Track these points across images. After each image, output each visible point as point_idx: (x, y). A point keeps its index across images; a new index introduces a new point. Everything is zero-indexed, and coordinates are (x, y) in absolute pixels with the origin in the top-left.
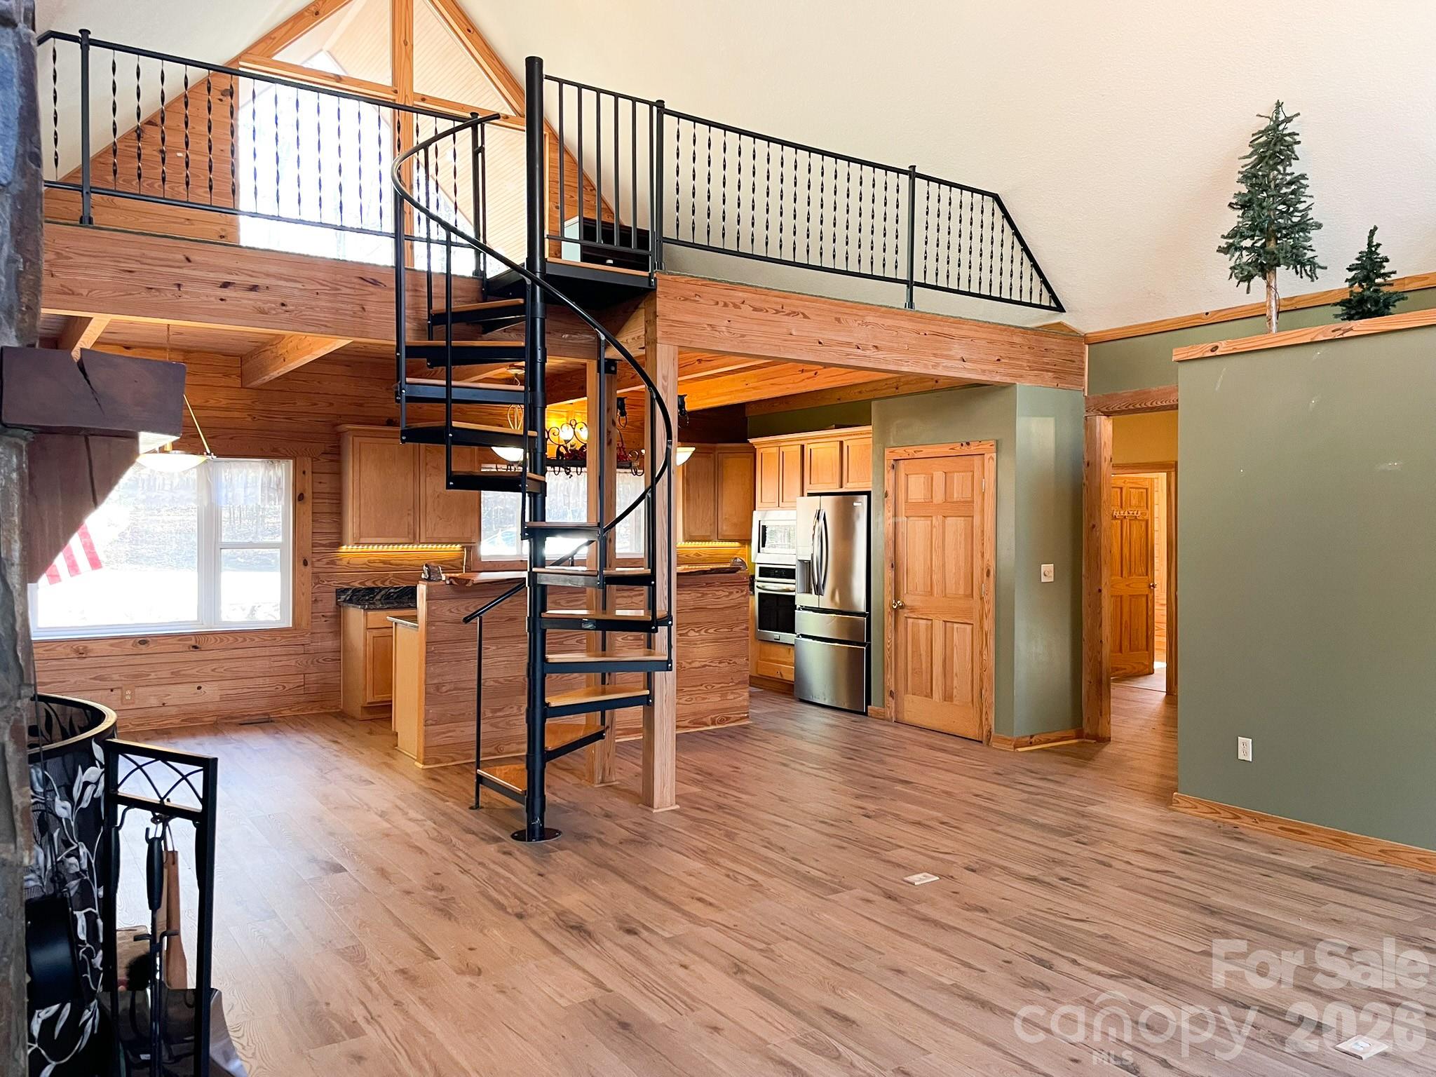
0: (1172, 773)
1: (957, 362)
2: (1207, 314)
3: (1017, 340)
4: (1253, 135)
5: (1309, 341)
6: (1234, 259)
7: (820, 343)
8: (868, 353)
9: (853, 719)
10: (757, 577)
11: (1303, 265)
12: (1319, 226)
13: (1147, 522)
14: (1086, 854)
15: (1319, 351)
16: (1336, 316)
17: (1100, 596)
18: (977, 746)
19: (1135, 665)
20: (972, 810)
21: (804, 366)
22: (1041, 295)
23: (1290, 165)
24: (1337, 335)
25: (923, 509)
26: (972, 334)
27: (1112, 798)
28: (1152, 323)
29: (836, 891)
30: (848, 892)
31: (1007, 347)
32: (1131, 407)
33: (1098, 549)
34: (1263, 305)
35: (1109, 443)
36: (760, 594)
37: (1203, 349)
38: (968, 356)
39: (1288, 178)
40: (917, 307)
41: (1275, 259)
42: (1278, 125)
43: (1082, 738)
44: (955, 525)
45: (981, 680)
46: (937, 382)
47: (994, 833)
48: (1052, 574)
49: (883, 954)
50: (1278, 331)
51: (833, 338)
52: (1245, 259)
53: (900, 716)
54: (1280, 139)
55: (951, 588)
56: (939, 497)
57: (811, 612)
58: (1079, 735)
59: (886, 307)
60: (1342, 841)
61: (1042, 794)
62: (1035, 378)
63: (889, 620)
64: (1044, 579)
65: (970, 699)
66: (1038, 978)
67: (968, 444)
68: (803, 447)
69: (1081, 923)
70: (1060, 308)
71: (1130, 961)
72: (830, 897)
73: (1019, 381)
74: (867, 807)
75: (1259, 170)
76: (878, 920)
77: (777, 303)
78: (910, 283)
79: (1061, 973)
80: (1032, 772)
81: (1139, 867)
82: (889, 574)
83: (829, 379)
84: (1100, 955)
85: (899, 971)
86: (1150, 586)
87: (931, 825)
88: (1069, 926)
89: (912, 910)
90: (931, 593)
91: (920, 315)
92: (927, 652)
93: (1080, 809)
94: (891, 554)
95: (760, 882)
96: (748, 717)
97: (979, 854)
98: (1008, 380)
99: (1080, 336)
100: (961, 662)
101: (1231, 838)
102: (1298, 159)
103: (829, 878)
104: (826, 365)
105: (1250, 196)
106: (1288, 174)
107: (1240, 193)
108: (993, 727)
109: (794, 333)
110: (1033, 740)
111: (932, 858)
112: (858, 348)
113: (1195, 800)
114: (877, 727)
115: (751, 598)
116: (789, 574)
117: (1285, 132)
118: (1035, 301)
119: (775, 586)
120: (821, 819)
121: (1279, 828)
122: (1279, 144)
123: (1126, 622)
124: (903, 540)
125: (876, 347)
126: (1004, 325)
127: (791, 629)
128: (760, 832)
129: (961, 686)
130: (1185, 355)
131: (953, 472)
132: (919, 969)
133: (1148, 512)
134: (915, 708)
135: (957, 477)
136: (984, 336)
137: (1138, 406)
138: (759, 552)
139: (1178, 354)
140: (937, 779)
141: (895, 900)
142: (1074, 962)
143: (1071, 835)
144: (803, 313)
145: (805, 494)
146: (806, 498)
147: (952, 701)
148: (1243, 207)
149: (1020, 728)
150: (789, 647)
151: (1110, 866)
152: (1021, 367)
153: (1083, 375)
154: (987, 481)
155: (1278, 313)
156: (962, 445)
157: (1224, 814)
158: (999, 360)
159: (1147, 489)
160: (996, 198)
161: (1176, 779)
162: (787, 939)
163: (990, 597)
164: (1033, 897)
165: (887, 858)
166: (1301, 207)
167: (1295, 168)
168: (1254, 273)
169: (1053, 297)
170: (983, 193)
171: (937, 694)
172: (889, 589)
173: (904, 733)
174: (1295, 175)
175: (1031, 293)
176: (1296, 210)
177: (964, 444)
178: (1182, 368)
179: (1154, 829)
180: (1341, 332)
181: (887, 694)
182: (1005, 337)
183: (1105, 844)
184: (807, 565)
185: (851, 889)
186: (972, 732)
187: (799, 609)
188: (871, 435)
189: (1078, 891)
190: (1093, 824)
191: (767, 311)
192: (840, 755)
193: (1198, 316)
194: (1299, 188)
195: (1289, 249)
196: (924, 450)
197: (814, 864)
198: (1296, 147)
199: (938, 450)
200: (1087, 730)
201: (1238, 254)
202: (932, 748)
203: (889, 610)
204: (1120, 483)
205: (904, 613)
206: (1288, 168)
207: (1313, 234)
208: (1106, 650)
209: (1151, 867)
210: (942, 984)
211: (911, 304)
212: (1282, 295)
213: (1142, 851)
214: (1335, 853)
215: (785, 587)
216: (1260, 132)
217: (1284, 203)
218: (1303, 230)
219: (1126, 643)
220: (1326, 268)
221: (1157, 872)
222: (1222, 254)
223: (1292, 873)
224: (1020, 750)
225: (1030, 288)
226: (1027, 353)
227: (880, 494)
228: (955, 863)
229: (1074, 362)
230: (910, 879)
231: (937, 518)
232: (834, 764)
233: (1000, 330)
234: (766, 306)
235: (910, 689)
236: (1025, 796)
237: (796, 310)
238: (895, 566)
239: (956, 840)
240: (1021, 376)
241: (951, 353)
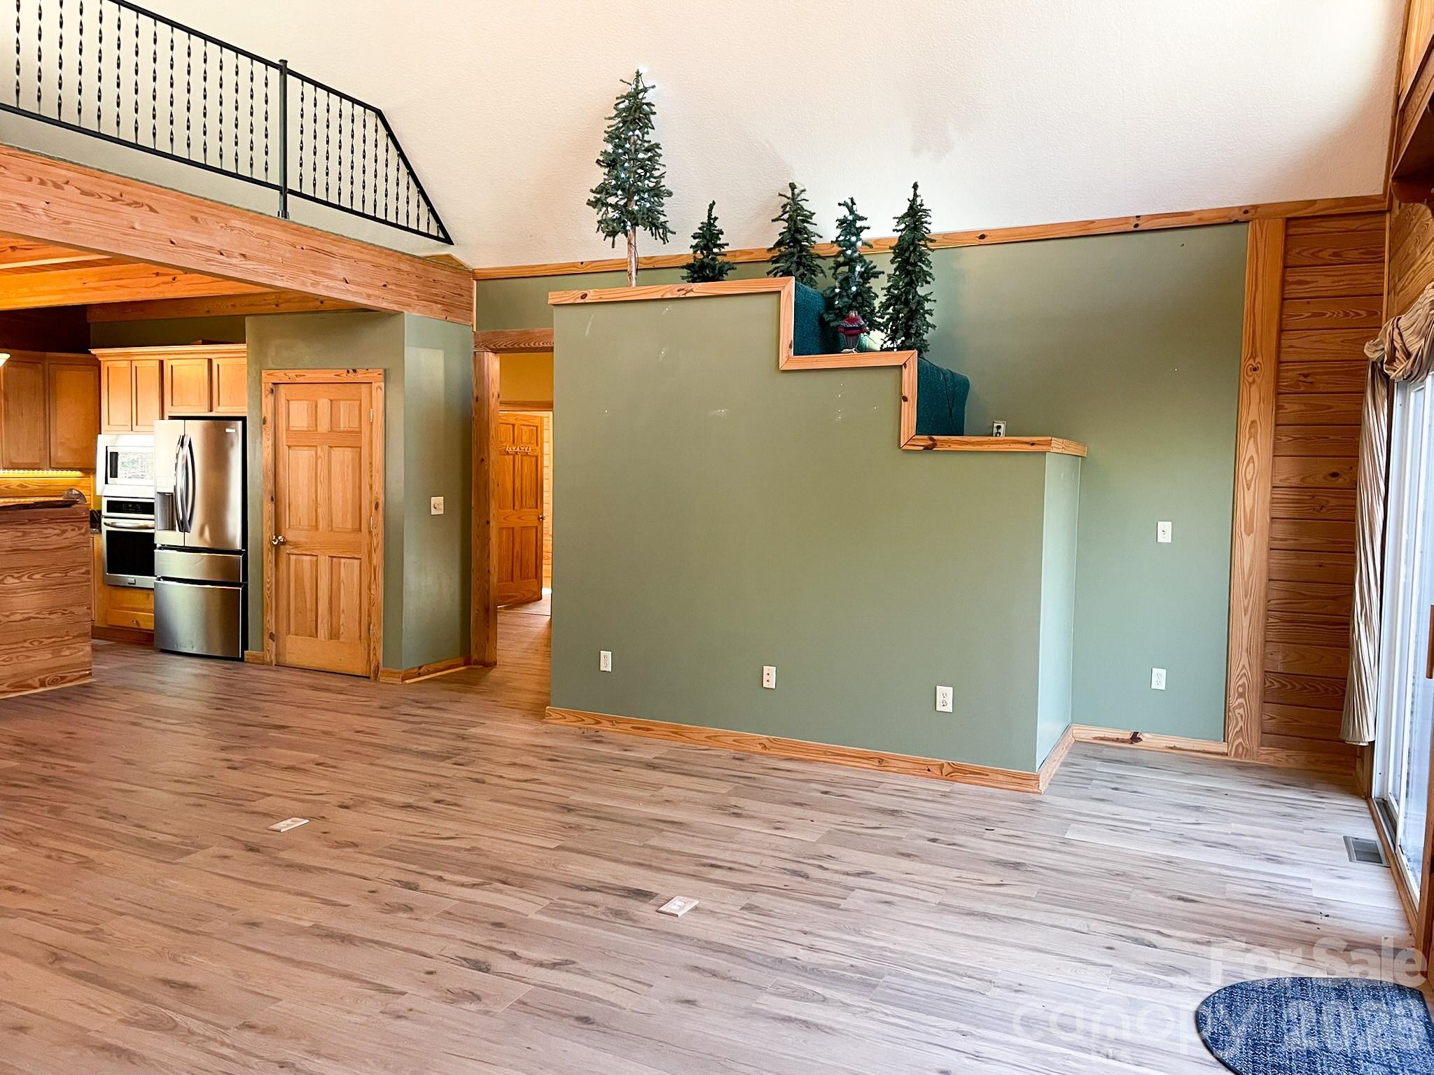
0: (546, 689)
1: (339, 282)
2: (582, 263)
3: (404, 267)
4: (617, 98)
5: (660, 297)
6: (601, 213)
7: (172, 243)
8: (234, 261)
9: (227, 666)
10: (104, 512)
11: (657, 228)
12: (670, 194)
13: (537, 457)
14: (464, 774)
15: (668, 307)
16: (683, 278)
17: (489, 528)
18: (365, 682)
19: (526, 593)
20: (349, 747)
21: (160, 269)
22: (428, 224)
23: (648, 133)
24: (681, 294)
25: (305, 439)
26: (357, 255)
27: (492, 719)
28: (534, 267)
29: (188, 853)
30: (202, 851)
31: (393, 272)
32: (516, 346)
33: (487, 483)
34: (625, 262)
35: (497, 380)
36: (108, 532)
37: (573, 296)
38: (351, 278)
39: (646, 145)
40: (291, 217)
41: (634, 219)
42: (638, 94)
43: (470, 664)
44: (342, 457)
45: (369, 616)
46: (322, 302)
47: (373, 767)
48: (442, 507)
49: (236, 910)
50: (637, 285)
51: (189, 238)
52: (610, 215)
53: (281, 660)
54: (639, 107)
55: (338, 521)
56: (324, 426)
57: (175, 552)
58: (467, 662)
59: (255, 212)
60: (678, 733)
61: (426, 723)
62: (422, 309)
63: (269, 558)
64: (434, 512)
65: (358, 635)
66: (402, 901)
67: (355, 371)
68: (161, 362)
69: (451, 841)
70: (448, 240)
71: (493, 868)
72: (181, 860)
73: (408, 310)
74: (233, 759)
75: (622, 133)
76: (235, 875)
77: (113, 189)
78: (284, 190)
79: (426, 892)
80: (417, 702)
81: (510, 779)
82: (269, 507)
83: (189, 287)
84: (465, 868)
85: (254, 924)
86: (539, 519)
87: (307, 768)
88: (439, 845)
89: (276, 858)
90: (316, 527)
91: (296, 226)
92: (311, 589)
93: (462, 732)
94: (270, 486)
95: (91, 857)
96: (90, 674)
97: (356, 791)
98: (396, 307)
99: (469, 271)
100: (348, 600)
101: (592, 741)
102: (654, 129)
103: (179, 840)
104: (187, 271)
105: (614, 156)
106: (646, 141)
107: (606, 151)
108: (381, 662)
109: (137, 226)
110: (421, 671)
111: (303, 801)
112: (222, 254)
113: (565, 712)
114: (256, 673)
115: (96, 537)
116: (147, 508)
117: (644, 101)
118: (423, 229)
119: (128, 522)
120: (176, 778)
121: (632, 728)
122: (638, 111)
123: (517, 552)
124: (285, 470)
125: (244, 256)
126: (391, 250)
127: (150, 571)
128: (96, 802)
129: (349, 623)
130: (559, 300)
131: (340, 400)
132: (278, 917)
133: (538, 449)
134: (298, 649)
135: (343, 406)
136: (369, 258)
137: (522, 345)
138: (106, 482)
139: (554, 298)
140: (318, 721)
141: (258, 851)
142: (441, 879)
143: (449, 758)
144: (149, 206)
145: (166, 417)
146: (167, 422)
147: (339, 639)
148: (608, 165)
149: (409, 661)
150: (147, 592)
151: (483, 782)
152: (409, 296)
153: (472, 311)
154: (375, 411)
155: (637, 270)
156: (348, 372)
157: (587, 720)
158: (385, 286)
159: (537, 427)
160: (379, 114)
161: (548, 694)
162: (121, 914)
163: (379, 531)
164: (406, 824)
165: (253, 809)
166: (656, 173)
167: (652, 137)
168: (617, 229)
169: (441, 227)
170: (366, 106)
171: (323, 631)
172: (269, 524)
173: (285, 676)
174: (652, 143)
175: (418, 220)
176: (652, 176)
177: (351, 371)
178: (556, 311)
179: (528, 743)
180: (684, 292)
181: (266, 637)
182: (390, 262)
183: (483, 763)
184: (169, 499)
185: (203, 847)
186: (359, 667)
187: (160, 548)
188: (245, 355)
189: (452, 810)
190: (471, 745)
191: (101, 197)
192: (207, 707)
193: (573, 265)
194: (654, 156)
195: (645, 211)
196: (308, 375)
197: (165, 829)
198: (652, 117)
199: (324, 375)
200: (475, 657)
201: (604, 209)
202: (315, 688)
203: (269, 546)
204: (512, 420)
205: (287, 549)
206: (646, 135)
207: (665, 200)
208: (494, 579)
209: (521, 778)
210: (302, 927)
211: (285, 213)
212: (642, 254)
213: (514, 764)
214: (673, 744)
215: (142, 523)
216: (622, 97)
217: (642, 168)
218: (657, 195)
219: (517, 572)
220: (675, 233)
221: (526, 781)
222: (591, 207)
223: (638, 765)
224: (407, 681)
225: (416, 214)
226: (415, 282)
227: (257, 420)
228: (328, 802)
229: (462, 296)
230: (276, 827)
231: (322, 448)
232: (197, 717)
233: (386, 255)
234: (98, 190)
235: (292, 629)
236: (409, 726)
237: (139, 201)
238: (275, 499)
239: (333, 780)
240: (409, 305)
241: (331, 272)
